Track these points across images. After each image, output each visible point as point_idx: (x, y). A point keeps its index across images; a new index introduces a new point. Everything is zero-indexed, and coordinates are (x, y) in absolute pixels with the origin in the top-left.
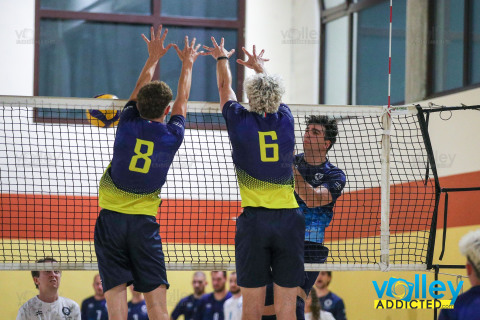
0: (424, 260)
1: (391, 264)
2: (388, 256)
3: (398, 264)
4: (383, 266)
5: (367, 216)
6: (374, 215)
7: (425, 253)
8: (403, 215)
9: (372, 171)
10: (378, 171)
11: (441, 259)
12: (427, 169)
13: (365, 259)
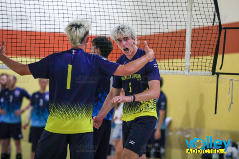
0: (211, 69)
1: (191, 71)
2: (189, 66)
3: (195, 71)
4: (186, 72)
5: (178, 42)
6: (182, 42)
7: (211, 65)
8: (199, 42)
9: (181, 16)
10: (185, 16)
11: (221, 69)
12: (215, 15)
13: (175, 68)
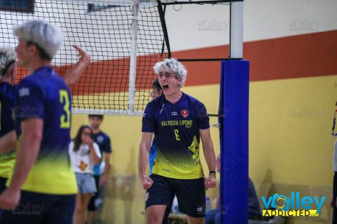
1: (135, 111)
2: (134, 105)
3: (140, 111)
4: (130, 112)
5: (120, 76)
8: (145, 77)
9: (124, 45)
10: (129, 45)
12: (163, 45)
13: (117, 107)
